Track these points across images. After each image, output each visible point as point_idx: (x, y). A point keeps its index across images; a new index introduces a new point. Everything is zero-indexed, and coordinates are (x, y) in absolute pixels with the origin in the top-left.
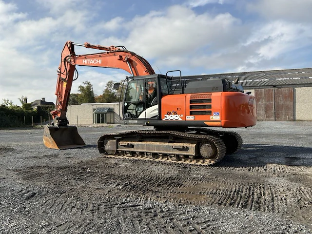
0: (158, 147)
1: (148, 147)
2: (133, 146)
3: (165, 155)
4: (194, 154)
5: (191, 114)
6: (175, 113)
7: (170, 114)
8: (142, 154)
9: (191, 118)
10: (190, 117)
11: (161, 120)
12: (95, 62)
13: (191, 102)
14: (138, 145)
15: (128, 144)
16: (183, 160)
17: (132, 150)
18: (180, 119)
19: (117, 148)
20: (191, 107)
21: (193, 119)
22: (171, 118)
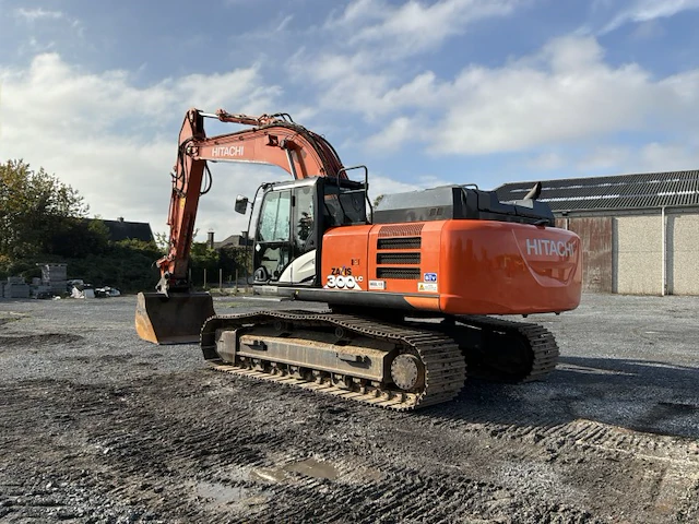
0: (312, 355)
1: (294, 352)
2: (264, 347)
3: (325, 375)
4: (380, 378)
5: (380, 274)
6: (348, 272)
7: (339, 273)
8: (284, 368)
9: (378, 285)
10: (378, 282)
11: (321, 287)
12: (233, 151)
13: (380, 244)
14: (275, 345)
15: (256, 342)
16: (362, 389)
17: (264, 356)
18: (357, 288)
19: (238, 349)
20: (380, 259)
21: (382, 288)
22: (341, 284)
